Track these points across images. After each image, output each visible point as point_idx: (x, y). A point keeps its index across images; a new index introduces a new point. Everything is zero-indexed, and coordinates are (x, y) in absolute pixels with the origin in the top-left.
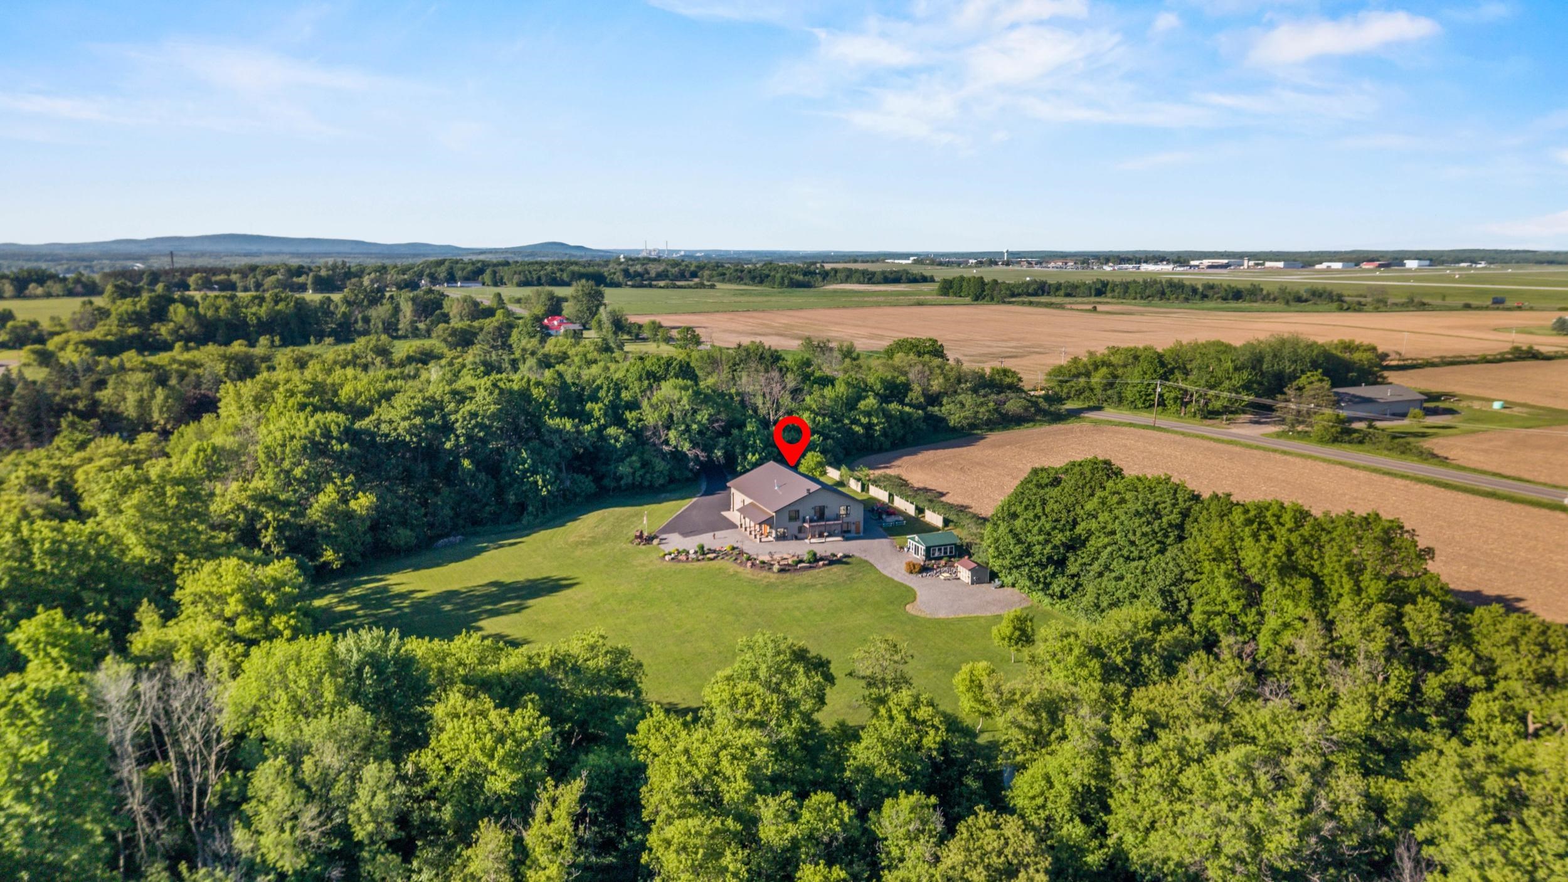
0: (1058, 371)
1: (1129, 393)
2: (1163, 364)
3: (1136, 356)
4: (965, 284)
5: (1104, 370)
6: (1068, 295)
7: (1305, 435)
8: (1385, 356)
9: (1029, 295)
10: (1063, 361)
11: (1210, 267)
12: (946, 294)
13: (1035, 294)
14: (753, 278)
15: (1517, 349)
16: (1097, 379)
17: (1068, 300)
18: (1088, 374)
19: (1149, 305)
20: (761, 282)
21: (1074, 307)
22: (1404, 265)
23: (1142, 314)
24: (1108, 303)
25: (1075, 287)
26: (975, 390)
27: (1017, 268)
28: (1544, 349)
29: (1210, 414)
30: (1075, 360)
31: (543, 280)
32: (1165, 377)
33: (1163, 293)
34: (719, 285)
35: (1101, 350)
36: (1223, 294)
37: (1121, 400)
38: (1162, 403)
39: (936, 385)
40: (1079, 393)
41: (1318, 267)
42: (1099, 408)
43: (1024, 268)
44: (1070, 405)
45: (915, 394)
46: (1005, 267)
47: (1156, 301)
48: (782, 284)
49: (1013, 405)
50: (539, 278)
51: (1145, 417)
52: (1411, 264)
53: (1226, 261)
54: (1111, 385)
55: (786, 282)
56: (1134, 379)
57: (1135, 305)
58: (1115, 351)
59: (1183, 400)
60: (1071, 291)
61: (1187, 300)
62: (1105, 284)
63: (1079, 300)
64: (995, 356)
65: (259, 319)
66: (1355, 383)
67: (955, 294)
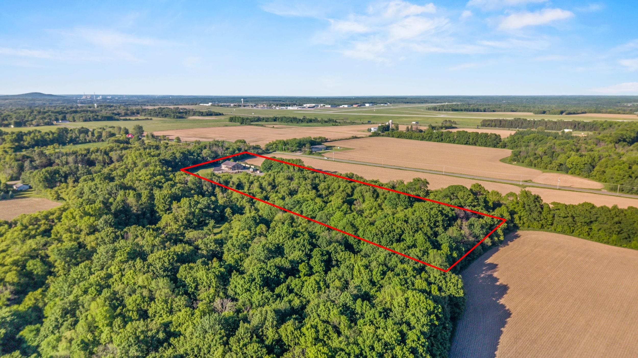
0: (267, 145)
1: (280, 148)
2: (285, 143)
3: (280, 142)
4: (237, 119)
5: (275, 145)
6: (266, 121)
7: (306, 154)
8: (327, 139)
9: (255, 121)
10: (268, 143)
11: (309, 107)
12: (231, 121)
13: (257, 121)
14: (163, 115)
15: (353, 136)
16: (274, 146)
17: (266, 123)
18: (272, 145)
19: (288, 125)
20: (166, 117)
21: (268, 126)
22: (365, 105)
23: (285, 128)
24: (277, 124)
25: (268, 119)
26: (253, 149)
27: (248, 108)
28: (358, 136)
29: (293, 151)
30: (270, 143)
31: (91, 119)
32: (285, 145)
33: (292, 121)
34: (153, 118)
35: (275, 141)
36: (307, 121)
37: (278, 150)
38: (285, 150)
39: (246, 148)
40: (271, 149)
41: (341, 107)
42: (275, 151)
43: (250, 108)
44: (270, 151)
45: (243, 149)
46: (244, 108)
47: (290, 123)
48: (174, 117)
49: (260, 151)
50: (90, 119)
51: (282, 152)
52: (367, 105)
53: (314, 105)
54: (276, 147)
55: (176, 117)
56: (280, 146)
57: (284, 125)
58: (277, 141)
59: (288, 149)
60: (267, 120)
61: (297, 123)
62: (276, 118)
63: (269, 123)
64: (253, 142)
65: (50, 139)
66: (316, 145)
67: (234, 122)
